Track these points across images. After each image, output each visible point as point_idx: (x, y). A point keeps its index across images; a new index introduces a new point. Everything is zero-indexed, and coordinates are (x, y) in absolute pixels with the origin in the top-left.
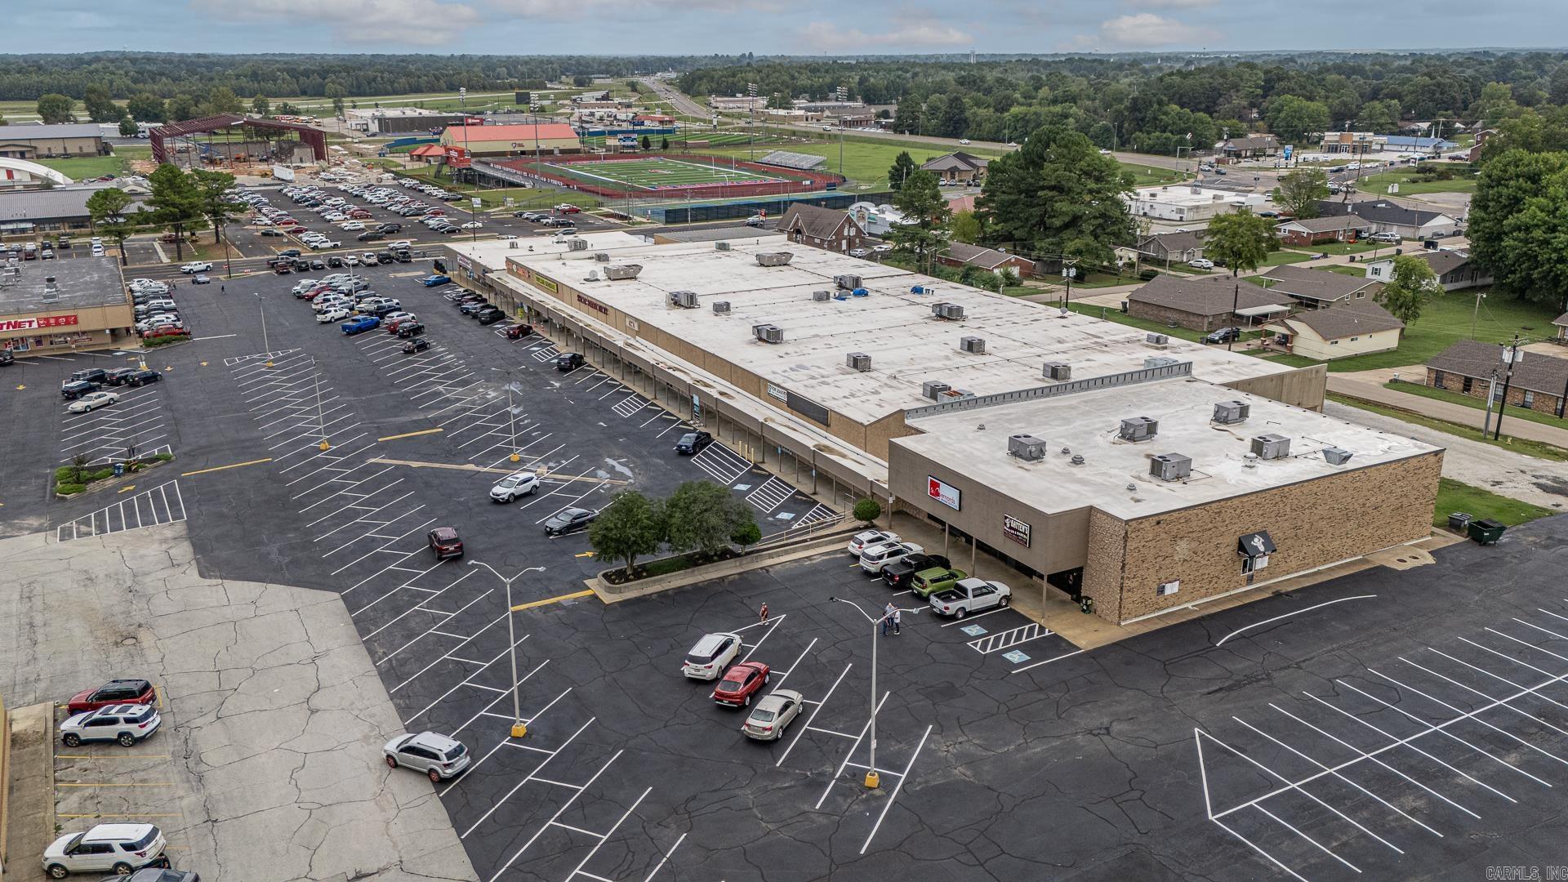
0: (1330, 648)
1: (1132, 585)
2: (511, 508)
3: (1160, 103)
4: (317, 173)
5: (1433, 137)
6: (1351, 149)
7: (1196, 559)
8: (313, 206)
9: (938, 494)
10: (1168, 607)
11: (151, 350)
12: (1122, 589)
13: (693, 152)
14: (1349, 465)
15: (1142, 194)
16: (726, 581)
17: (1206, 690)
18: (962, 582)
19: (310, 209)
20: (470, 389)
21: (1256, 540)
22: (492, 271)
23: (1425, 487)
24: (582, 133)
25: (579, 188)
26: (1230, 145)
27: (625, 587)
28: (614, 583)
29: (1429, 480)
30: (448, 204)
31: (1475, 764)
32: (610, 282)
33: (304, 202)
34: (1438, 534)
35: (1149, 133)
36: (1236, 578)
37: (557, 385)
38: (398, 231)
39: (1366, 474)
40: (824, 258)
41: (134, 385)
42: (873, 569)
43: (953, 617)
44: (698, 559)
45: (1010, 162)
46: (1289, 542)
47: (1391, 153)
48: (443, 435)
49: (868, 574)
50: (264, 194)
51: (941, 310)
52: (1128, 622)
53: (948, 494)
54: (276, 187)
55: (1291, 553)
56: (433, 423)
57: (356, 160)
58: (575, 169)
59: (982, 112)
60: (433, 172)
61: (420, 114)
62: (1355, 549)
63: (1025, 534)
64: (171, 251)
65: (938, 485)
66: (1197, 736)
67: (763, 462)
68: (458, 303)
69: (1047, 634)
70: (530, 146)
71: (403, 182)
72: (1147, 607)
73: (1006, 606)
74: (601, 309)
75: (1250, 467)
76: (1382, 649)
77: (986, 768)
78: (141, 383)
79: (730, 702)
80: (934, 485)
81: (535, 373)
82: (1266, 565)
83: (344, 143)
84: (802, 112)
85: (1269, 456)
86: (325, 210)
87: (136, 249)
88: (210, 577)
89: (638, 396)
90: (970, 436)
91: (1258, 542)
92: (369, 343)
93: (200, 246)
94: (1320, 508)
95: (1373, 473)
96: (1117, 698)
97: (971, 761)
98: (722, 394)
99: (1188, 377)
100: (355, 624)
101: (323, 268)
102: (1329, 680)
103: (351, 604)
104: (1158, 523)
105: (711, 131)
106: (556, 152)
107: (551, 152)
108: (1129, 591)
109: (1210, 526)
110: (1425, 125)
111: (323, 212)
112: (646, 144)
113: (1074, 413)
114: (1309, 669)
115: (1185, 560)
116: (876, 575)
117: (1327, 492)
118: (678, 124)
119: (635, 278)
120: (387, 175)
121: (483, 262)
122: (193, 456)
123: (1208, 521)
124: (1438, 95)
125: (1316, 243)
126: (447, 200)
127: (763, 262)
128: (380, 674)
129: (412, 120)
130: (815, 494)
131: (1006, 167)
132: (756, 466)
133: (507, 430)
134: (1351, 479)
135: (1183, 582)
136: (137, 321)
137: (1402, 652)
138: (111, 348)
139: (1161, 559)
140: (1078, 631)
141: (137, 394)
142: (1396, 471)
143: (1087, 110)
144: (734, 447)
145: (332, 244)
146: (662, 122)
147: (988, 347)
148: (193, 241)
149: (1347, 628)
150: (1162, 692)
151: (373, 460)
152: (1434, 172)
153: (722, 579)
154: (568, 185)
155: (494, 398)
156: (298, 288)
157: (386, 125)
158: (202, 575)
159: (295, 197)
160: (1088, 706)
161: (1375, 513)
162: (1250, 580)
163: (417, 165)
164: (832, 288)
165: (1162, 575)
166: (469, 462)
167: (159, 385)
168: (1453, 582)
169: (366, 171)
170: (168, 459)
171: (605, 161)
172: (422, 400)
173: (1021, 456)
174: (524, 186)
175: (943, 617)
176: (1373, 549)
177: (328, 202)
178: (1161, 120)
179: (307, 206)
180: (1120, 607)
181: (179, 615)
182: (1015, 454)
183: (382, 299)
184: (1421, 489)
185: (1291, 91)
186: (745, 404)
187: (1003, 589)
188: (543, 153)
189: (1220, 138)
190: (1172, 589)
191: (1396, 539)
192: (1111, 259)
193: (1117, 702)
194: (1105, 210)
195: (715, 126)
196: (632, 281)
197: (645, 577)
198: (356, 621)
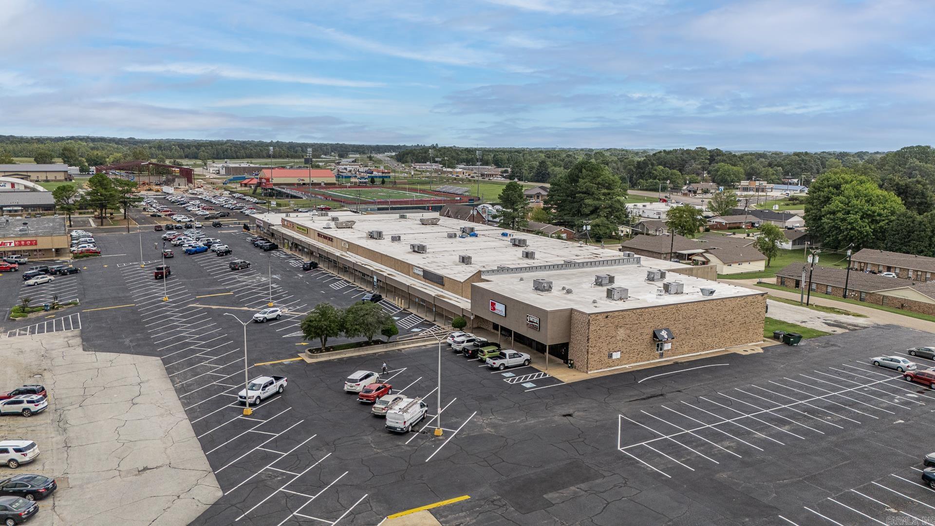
0: (699, 384)
1: (594, 351)
2: (264, 325)
3: (653, 164)
4: (187, 191)
5: (799, 185)
6: (755, 190)
7: (629, 340)
8: (182, 204)
9: (494, 309)
10: (615, 366)
11: (77, 260)
12: (588, 353)
13: (398, 186)
14: (714, 296)
15: (638, 205)
16: (377, 355)
17: (628, 400)
18: (504, 351)
19: (180, 206)
20: (253, 277)
21: (663, 332)
22: (273, 225)
23: (758, 313)
24: (338, 177)
25: (332, 200)
26: (691, 187)
27: (320, 355)
28: (314, 353)
29: (760, 310)
30: (258, 205)
31: (766, 430)
32: (337, 229)
33: (177, 202)
34: (767, 341)
35: (646, 180)
36: (653, 354)
37: (301, 276)
38: (227, 215)
39: (724, 302)
40: (458, 222)
41: (64, 274)
42: (458, 349)
43: (498, 369)
44: (362, 344)
45: (561, 180)
46: (683, 336)
47: (777, 193)
48: (233, 295)
49: (456, 352)
50: (155, 198)
51: (515, 242)
52: (592, 372)
53: (500, 308)
54: (163, 197)
55: (684, 342)
56: (229, 290)
57: (210, 186)
58: (331, 192)
59: (557, 169)
60: (252, 191)
61: (249, 165)
62: (721, 345)
63: (536, 323)
64: (98, 222)
65: (495, 304)
66: (620, 418)
67: (409, 308)
68: (253, 242)
69: (547, 376)
70: (307, 181)
71: (234, 195)
72: (601, 363)
73: (528, 365)
74: (329, 239)
75: (660, 295)
76: (727, 385)
77: (502, 429)
78: (68, 273)
79: (367, 400)
80: (493, 304)
81: (290, 271)
82: (670, 348)
83: (205, 179)
84: (461, 170)
85: (672, 292)
86: (188, 206)
87: (79, 221)
88: (89, 351)
89: (345, 281)
90: (515, 283)
91: (664, 333)
92: (199, 258)
93: (115, 220)
94: (699, 318)
95: (728, 302)
96: (579, 402)
97: (494, 426)
98: (389, 274)
99: (639, 265)
100: (166, 370)
101: (181, 228)
102: (696, 397)
103: (165, 362)
104: (607, 317)
105: (410, 177)
106: (323, 184)
107: (320, 184)
108: (592, 354)
109: (637, 322)
110: (796, 181)
111: (187, 207)
112: (373, 181)
113: (574, 276)
114: (686, 392)
115: (623, 340)
116: (459, 352)
117: (702, 310)
118: (392, 174)
119: (352, 228)
120: (226, 192)
121: (269, 222)
122: (90, 304)
123: (636, 318)
124: (803, 166)
125: (730, 228)
126: (258, 203)
127: (424, 223)
128: (176, 390)
129: (244, 168)
130: (435, 321)
131: (560, 183)
132: (404, 310)
133: (268, 294)
134: (715, 304)
135: (623, 352)
136: (71, 247)
137: (738, 386)
138: (54, 259)
139: (609, 338)
140: (564, 375)
141: (65, 278)
142: (740, 302)
143: (614, 168)
144: (394, 302)
145: (189, 220)
146: (383, 173)
147: (536, 256)
148: (111, 218)
149: (710, 377)
150: (604, 400)
151: (190, 306)
152: (798, 200)
153: (375, 354)
154: (327, 199)
155: (264, 281)
156: (165, 235)
157: (228, 170)
158: (84, 350)
159: (172, 200)
160: (563, 405)
161: (731, 325)
162: (661, 355)
163: (243, 189)
164: (459, 233)
165: (611, 347)
166: (245, 307)
167: (78, 275)
168: (770, 359)
169: (215, 191)
170: (76, 304)
171: (349, 189)
172: (224, 281)
173: (539, 290)
174: (302, 198)
175: (492, 369)
176: (730, 345)
177: (191, 203)
178: (653, 174)
179: (179, 204)
180: (587, 363)
181: (68, 366)
182: (537, 289)
183: (211, 239)
184: (756, 314)
185: (724, 161)
186: (401, 278)
187: (526, 356)
188: (314, 184)
189: (685, 184)
190: (616, 355)
191: (743, 341)
192: (616, 230)
193: (579, 404)
194: (612, 204)
195: (412, 175)
196: (350, 229)
197: (332, 351)
198: (166, 369)
